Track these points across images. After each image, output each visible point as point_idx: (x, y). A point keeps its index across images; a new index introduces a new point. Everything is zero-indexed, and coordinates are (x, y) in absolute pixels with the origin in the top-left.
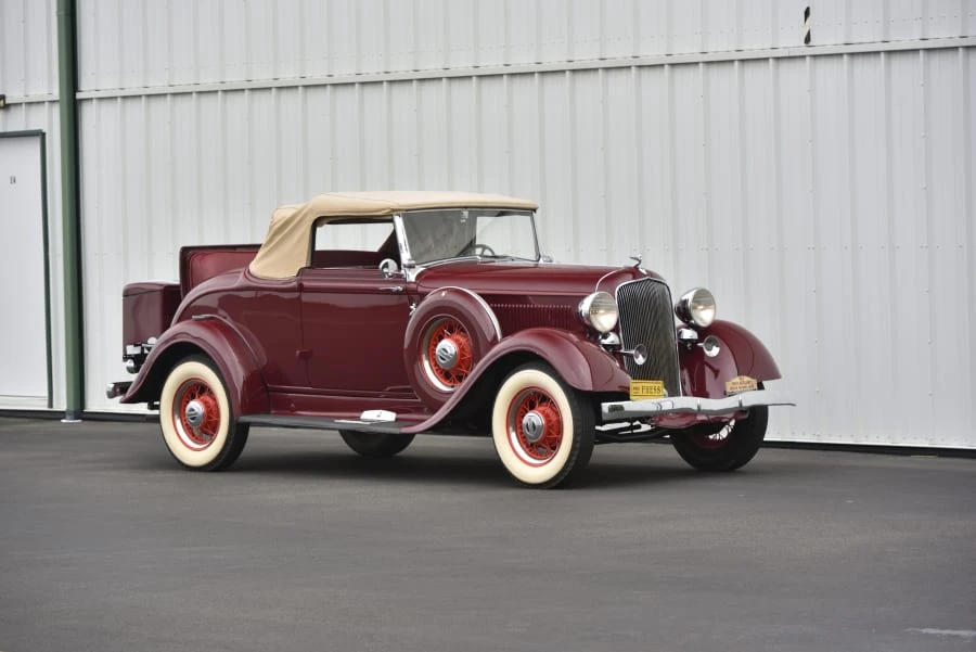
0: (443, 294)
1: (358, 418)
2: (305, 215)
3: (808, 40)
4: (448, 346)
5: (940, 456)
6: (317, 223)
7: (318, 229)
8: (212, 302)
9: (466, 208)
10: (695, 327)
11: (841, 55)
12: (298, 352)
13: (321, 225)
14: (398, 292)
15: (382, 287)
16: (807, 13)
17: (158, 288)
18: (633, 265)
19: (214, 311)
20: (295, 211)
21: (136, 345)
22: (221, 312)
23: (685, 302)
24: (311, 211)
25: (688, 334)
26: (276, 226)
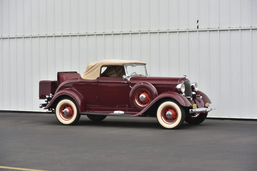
0: (142, 84)
1: (113, 113)
2: (99, 65)
3: (198, 27)
4: (143, 96)
5: (232, 120)
6: (102, 67)
7: (102, 68)
8: (71, 85)
9: (135, 63)
10: (195, 91)
11: (207, 31)
12: (97, 97)
13: (103, 67)
14: (126, 83)
15: (122, 82)
16: (198, 21)
17: (50, 82)
18: (184, 77)
19: (71, 87)
20: (95, 64)
21: (48, 95)
22: (73, 87)
23: (193, 86)
24: (100, 64)
25: (194, 93)
26: (89, 68)
